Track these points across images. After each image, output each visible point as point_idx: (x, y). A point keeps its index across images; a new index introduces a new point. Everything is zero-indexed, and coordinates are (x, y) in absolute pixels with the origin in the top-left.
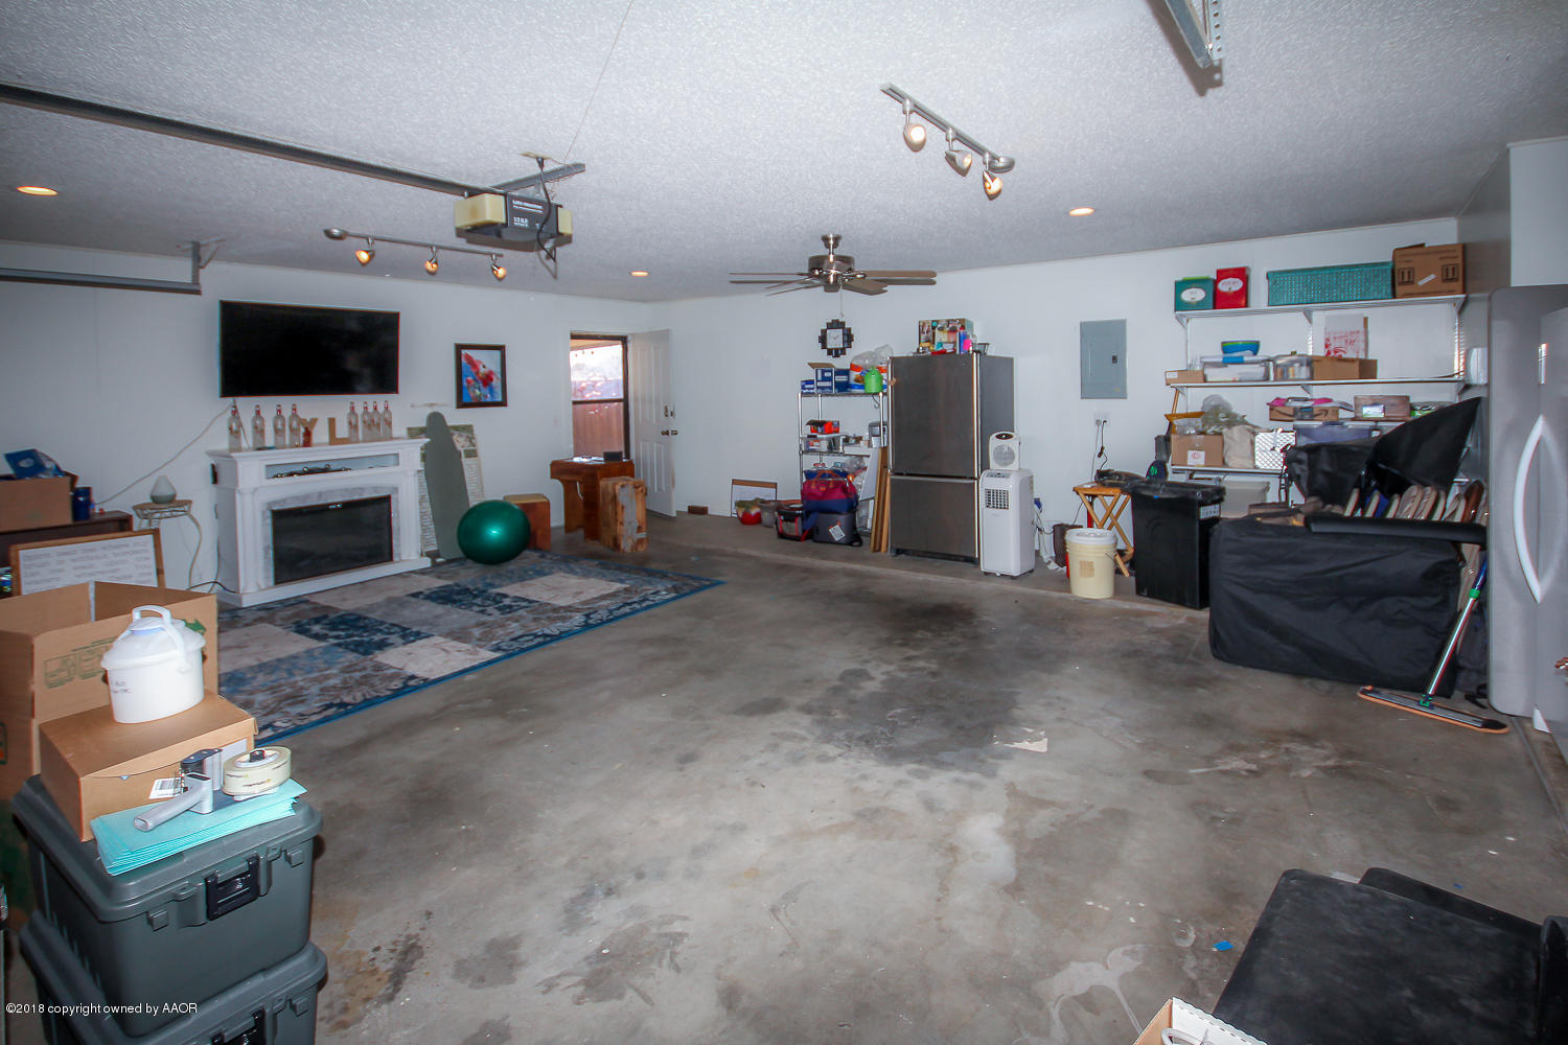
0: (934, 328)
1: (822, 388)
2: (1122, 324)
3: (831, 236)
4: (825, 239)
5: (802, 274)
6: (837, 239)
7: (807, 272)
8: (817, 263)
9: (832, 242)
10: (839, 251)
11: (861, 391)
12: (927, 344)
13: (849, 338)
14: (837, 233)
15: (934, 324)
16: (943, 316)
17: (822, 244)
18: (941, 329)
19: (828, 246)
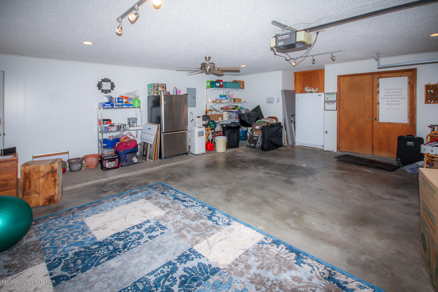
0: (158, 86)
1: (118, 105)
2: (195, 89)
3: (208, 57)
4: (206, 58)
5: (198, 68)
6: (209, 58)
7: (200, 68)
8: (203, 66)
9: (208, 59)
10: (210, 61)
11: (132, 107)
12: (156, 91)
13: (113, 86)
14: (210, 56)
15: (158, 85)
16: (160, 83)
17: (205, 59)
18: (160, 86)
19: (206, 60)
